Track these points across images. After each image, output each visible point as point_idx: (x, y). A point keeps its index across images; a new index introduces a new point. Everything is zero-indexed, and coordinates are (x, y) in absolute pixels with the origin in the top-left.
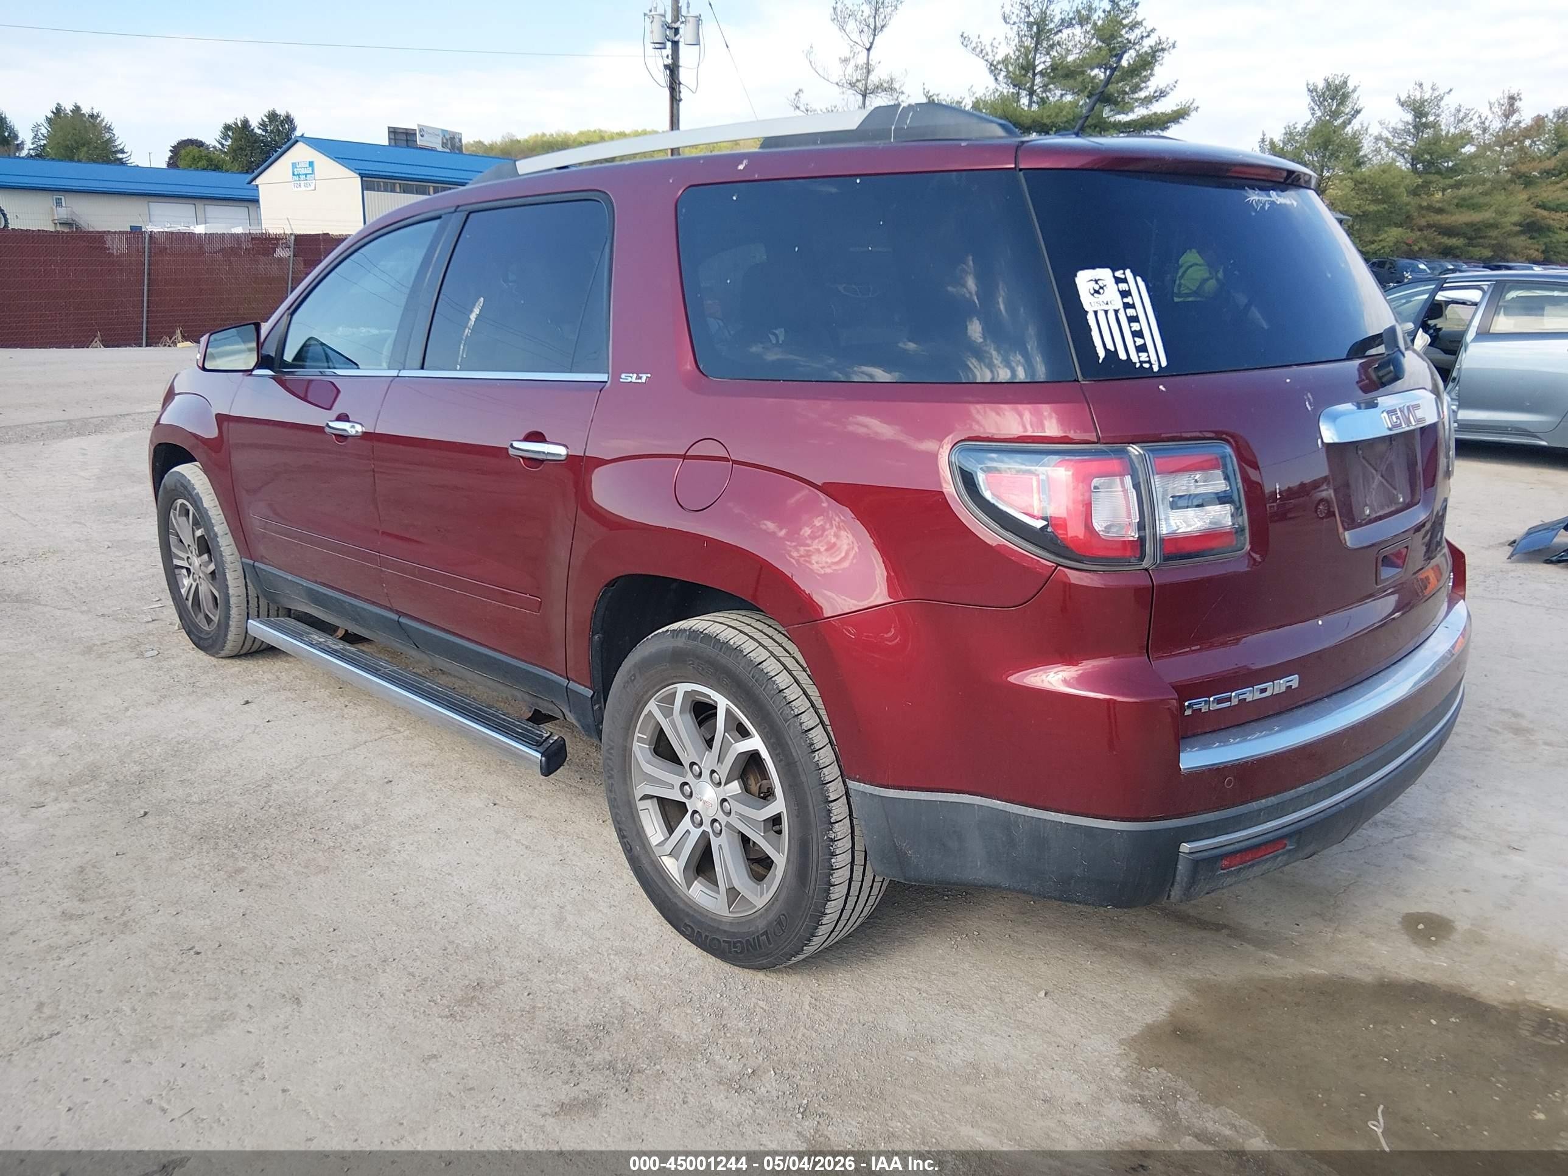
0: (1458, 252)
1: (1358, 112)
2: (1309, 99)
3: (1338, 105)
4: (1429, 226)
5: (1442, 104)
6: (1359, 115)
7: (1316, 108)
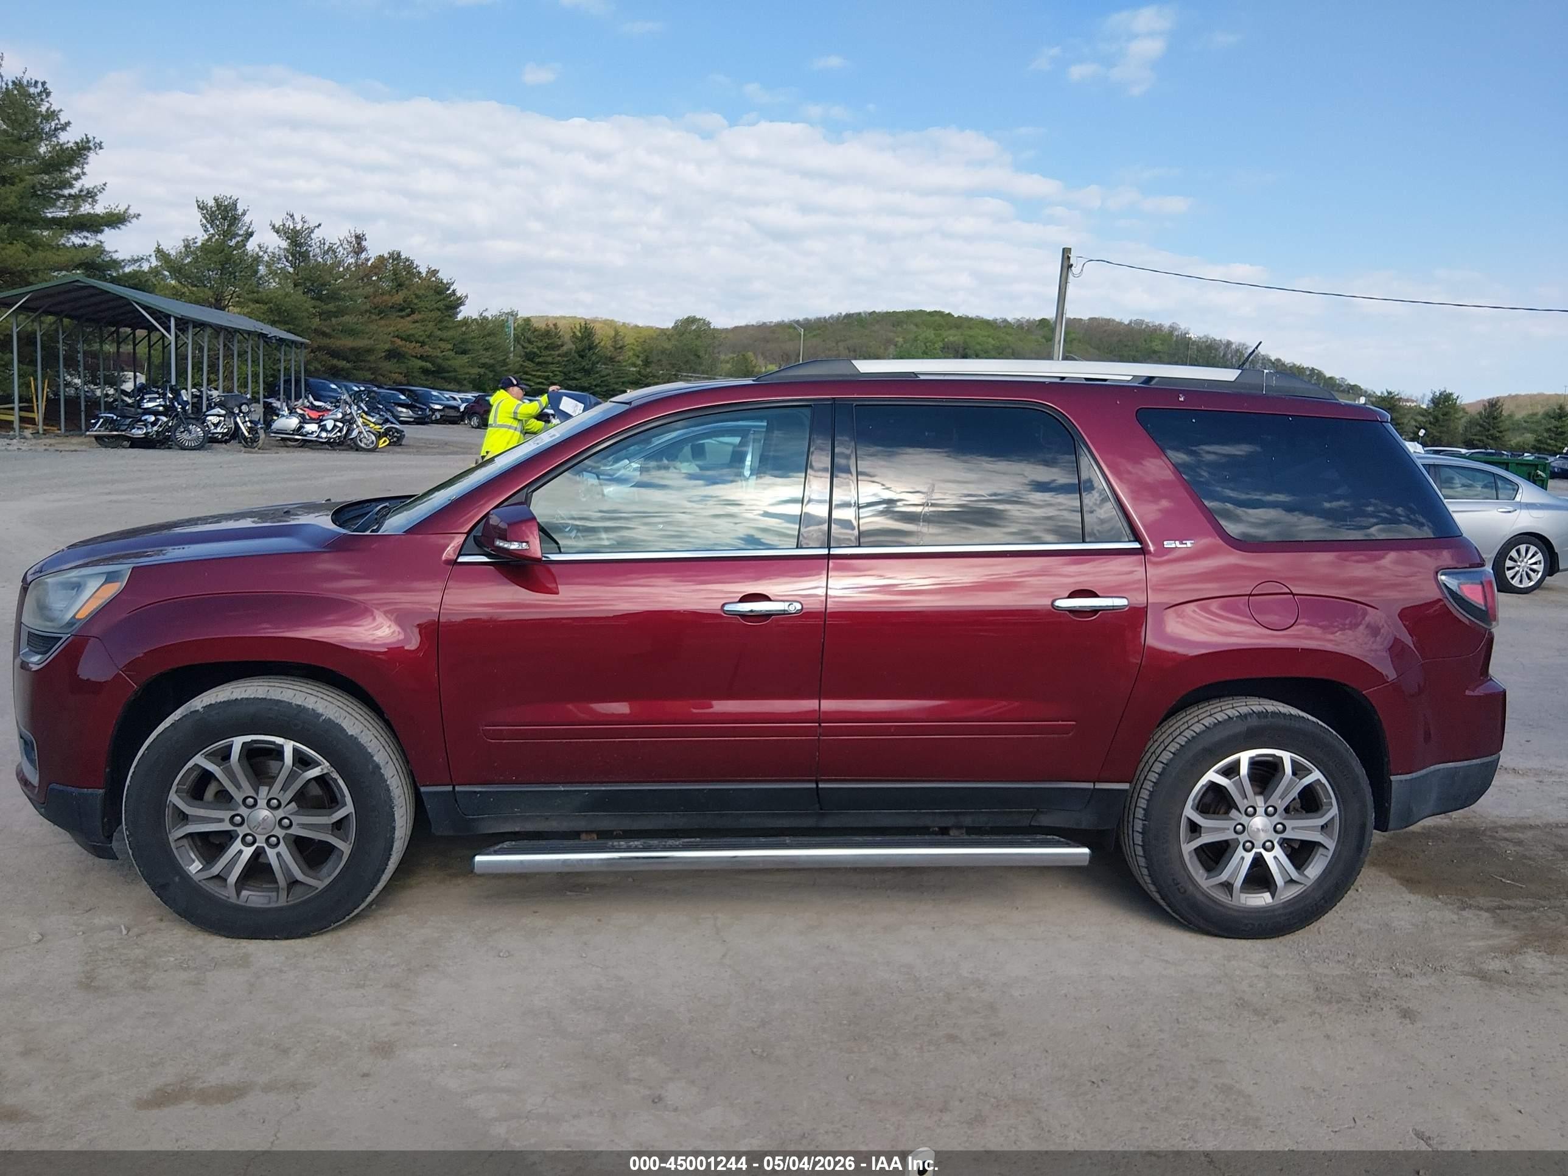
0: (344, 373)
1: (251, 234)
2: (200, 216)
3: (229, 226)
4: (319, 348)
5: (313, 236)
6: (251, 239)
7: (209, 226)
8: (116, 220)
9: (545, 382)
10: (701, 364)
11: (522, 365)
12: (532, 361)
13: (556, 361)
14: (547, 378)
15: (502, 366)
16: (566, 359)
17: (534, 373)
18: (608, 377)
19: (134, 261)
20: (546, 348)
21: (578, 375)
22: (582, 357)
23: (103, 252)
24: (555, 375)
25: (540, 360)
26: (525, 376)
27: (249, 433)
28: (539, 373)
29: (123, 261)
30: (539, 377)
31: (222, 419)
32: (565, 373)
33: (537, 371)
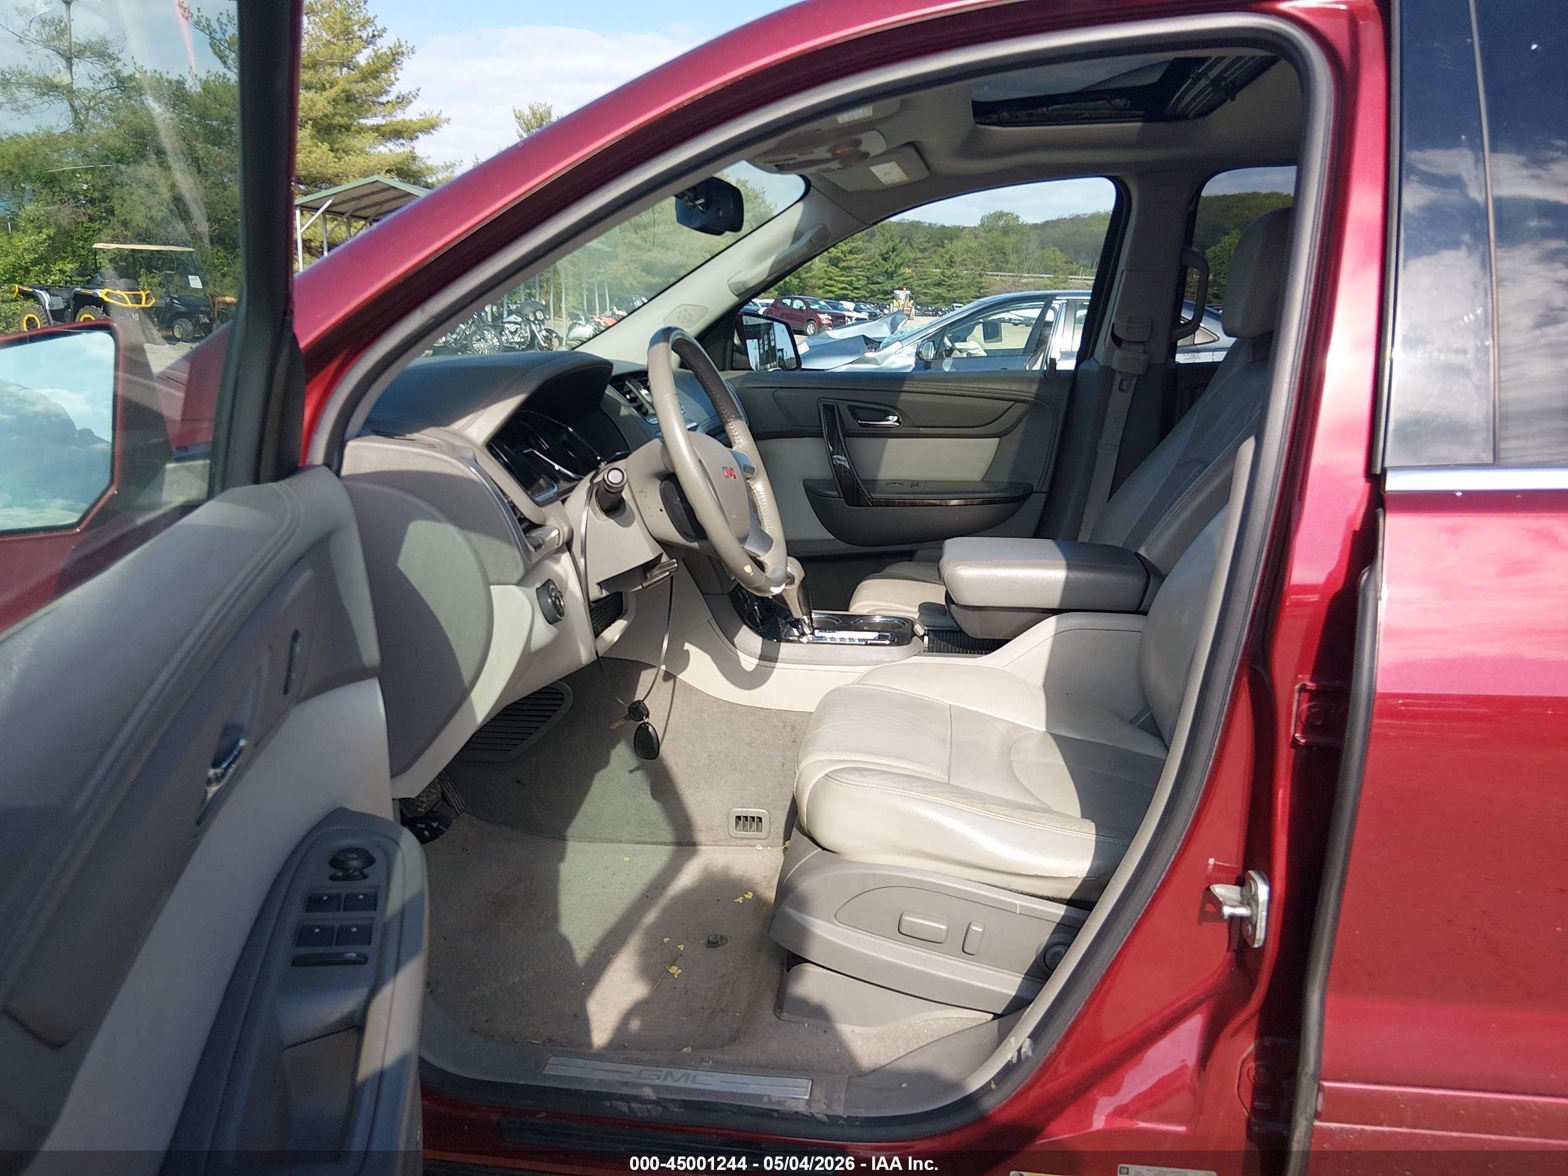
8: (429, 127)
9: (849, 287)
10: (1007, 262)
11: (826, 271)
12: (837, 267)
13: (860, 265)
14: (850, 283)
15: (807, 272)
16: (869, 263)
17: (837, 278)
18: (911, 280)
19: (447, 167)
20: (851, 252)
21: (881, 279)
22: (885, 259)
23: (414, 158)
24: (859, 280)
25: (844, 264)
26: (829, 282)
27: (544, 342)
28: (842, 279)
29: (437, 168)
30: (842, 282)
31: (518, 326)
32: (868, 278)
33: (840, 276)
